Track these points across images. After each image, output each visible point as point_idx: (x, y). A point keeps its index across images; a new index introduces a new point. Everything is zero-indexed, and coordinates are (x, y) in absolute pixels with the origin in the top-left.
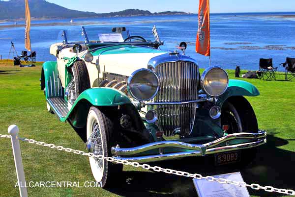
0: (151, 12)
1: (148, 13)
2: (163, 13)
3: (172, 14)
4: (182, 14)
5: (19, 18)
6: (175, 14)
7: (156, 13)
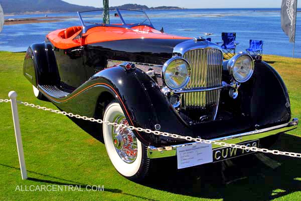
0: (148, 7)
1: (145, 7)
3: (168, 9)
5: (25, 12)
6: (170, 9)
7: (152, 8)
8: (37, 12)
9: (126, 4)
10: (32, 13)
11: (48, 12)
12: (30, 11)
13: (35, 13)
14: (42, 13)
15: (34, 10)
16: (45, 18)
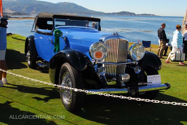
0: (136, 14)
2: (142, 14)
4: (153, 16)
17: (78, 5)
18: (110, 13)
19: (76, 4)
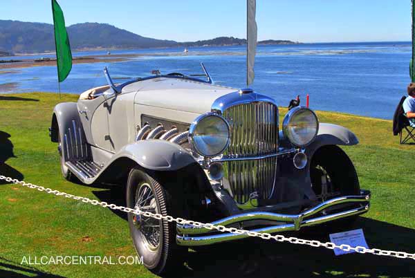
3: (275, 44)
4: (289, 44)
5: (83, 47)
6: (280, 44)
8: (99, 48)
9: (219, 37)
10: (91, 49)
11: (113, 48)
12: (88, 47)
13: (96, 50)
14: (105, 49)
15: (95, 45)
16: (107, 56)
17: (117, 29)
18: (193, 43)
19: (114, 27)
